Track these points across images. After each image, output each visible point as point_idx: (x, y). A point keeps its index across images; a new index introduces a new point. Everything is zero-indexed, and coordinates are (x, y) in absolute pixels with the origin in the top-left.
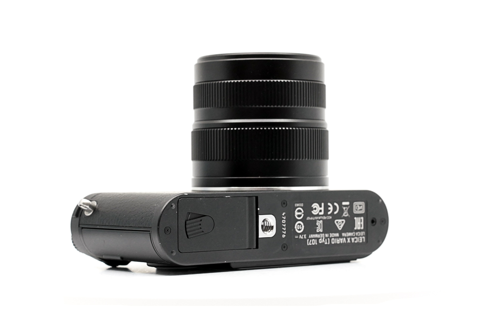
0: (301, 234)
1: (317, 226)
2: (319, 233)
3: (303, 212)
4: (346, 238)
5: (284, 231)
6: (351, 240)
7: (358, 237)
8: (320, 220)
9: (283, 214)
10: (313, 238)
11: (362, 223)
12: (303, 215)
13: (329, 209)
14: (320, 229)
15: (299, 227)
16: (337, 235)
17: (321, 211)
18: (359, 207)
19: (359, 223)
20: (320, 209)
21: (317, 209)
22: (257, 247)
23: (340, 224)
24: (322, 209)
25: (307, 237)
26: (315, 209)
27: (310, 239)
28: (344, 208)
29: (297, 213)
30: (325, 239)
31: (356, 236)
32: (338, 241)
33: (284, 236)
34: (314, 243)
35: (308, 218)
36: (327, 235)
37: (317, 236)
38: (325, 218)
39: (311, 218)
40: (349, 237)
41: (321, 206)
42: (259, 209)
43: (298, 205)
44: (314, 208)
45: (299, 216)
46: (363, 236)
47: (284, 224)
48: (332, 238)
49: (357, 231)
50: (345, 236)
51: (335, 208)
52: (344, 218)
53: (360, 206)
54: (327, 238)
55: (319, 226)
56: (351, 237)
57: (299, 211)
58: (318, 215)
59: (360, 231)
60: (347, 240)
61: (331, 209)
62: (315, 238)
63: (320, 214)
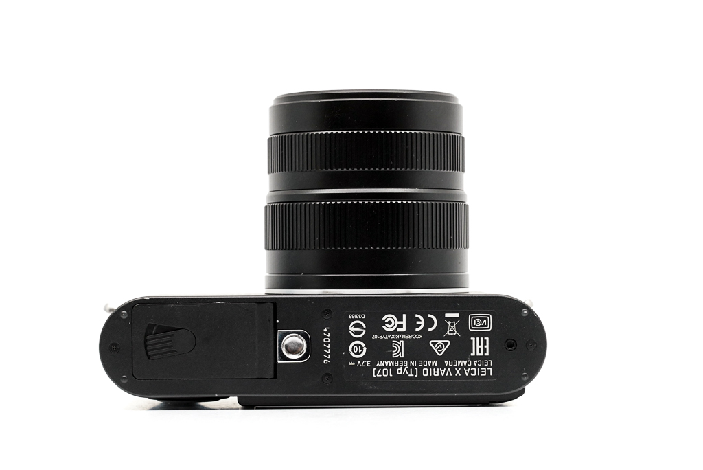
0: (361, 359)
1: (395, 349)
2: (398, 359)
3: (364, 327)
4: (453, 369)
5: (327, 354)
6: (462, 372)
7: (477, 367)
8: (398, 340)
9: (326, 330)
10: (385, 367)
11: (487, 346)
12: (364, 331)
13: (418, 323)
14: (398, 353)
15: (357, 350)
16: (435, 363)
17: (400, 326)
18: (481, 321)
19: (479, 347)
20: (400, 323)
21: (392, 323)
22: (275, 376)
23: (440, 346)
24: (404, 322)
25: (373, 365)
26: (390, 323)
27: (378, 368)
28: (449, 323)
29: (352, 329)
30: (408, 370)
31: (473, 366)
32: (436, 373)
33: (326, 362)
34: (387, 373)
35: (375, 337)
36: (412, 363)
37: (391, 363)
38: (409, 337)
39: (382, 337)
40: (458, 367)
41: (400, 319)
42: (278, 321)
43: (354, 316)
44: (387, 321)
45: (357, 333)
46: (489, 366)
47: (327, 344)
48: (424, 367)
49: (476, 358)
50: (451, 364)
51: (429, 323)
52: (448, 337)
53: (482, 319)
54: (413, 368)
55: (397, 349)
56: (462, 367)
57: (357, 325)
58: (395, 332)
59: (483, 358)
60: (454, 372)
61: (422, 323)
62: (388, 367)
63: (399, 330)
